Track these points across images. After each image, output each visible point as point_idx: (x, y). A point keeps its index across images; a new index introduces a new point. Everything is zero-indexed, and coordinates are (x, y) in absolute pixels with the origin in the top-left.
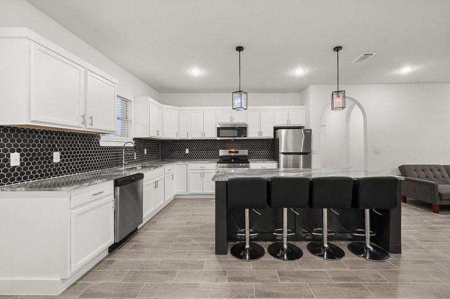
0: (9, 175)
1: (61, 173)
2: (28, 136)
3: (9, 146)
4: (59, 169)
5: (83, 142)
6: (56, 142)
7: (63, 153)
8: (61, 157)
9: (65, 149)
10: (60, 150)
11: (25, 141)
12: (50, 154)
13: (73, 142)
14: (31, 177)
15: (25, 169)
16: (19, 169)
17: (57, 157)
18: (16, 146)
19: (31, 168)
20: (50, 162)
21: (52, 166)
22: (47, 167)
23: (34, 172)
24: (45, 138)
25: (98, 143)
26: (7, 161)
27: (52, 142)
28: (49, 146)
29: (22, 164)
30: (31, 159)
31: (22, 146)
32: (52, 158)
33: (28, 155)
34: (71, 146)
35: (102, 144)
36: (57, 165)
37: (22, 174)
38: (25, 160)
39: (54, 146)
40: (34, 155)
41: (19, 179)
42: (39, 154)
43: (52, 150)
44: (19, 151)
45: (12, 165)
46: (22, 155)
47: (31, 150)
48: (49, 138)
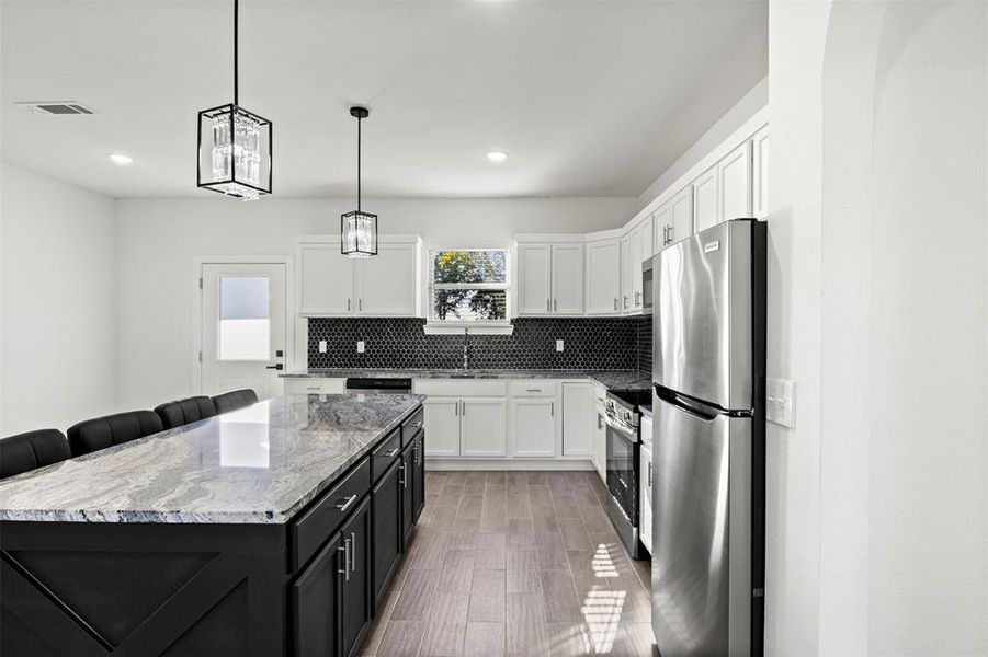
0: (319, 360)
1: (366, 365)
2: (334, 326)
3: (319, 334)
4: (364, 360)
5: (397, 330)
6: (361, 330)
7: (368, 343)
8: (366, 347)
9: (371, 338)
10: (366, 339)
11: (331, 330)
12: (354, 343)
13: (381, 330)
14: (336, 365)
15: (331, 356)
16: (326, 356)
17: (361, 347)
18: (324, 334)
19: (336, 356)
20: (354, 352)
21: (356, 356)
22: (351, 356)
23: (339, 360)
24: (349, 326)
25: (422, 330)
26: (317, 347)
27: (356, 330)
28: (353, 334)
29: (328, 351)
30: (336, 347)
31: (329, 334)
32: (356, 347)
33: (334, 343)
34: (379, 334)
35: (428, 331)
36: (361, 355)
37: (329, 360)
38: (331, 347)
39: (359, 334)
40: (338, 343)
41: (326, 365)
42: (344, 343)
43: (356, 339)
44: (326, 339)
45: (321, 351)
46: (328, 343)
47: (336, 339)
48: (354, 326)
